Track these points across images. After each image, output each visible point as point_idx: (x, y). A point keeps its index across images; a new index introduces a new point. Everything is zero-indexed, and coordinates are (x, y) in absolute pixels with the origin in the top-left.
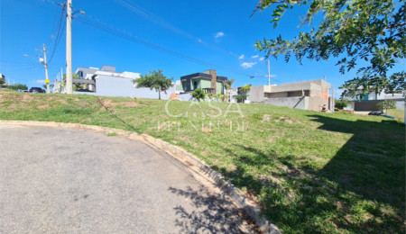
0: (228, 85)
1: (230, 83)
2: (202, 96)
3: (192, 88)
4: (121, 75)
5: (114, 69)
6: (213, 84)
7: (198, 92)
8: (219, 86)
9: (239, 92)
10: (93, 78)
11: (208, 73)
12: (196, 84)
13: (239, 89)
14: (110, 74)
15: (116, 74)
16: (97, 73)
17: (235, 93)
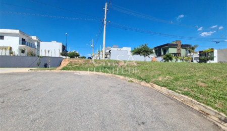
0: (191, 50)
1: (193, 49)
2: (171, 59)
3: (162, 54)
4: (122, 49)
5: (118, 46)
6: (178, 50)
7: (168, 56)
8: (183, 51)
9: (200, 55)
10: (109, 52)
11: (175, 43)
12: (165, 51)
13: (200, 52)
14: (116, 49)
15: (119, 49)
16: (111, 49)
17: (197, 55)
